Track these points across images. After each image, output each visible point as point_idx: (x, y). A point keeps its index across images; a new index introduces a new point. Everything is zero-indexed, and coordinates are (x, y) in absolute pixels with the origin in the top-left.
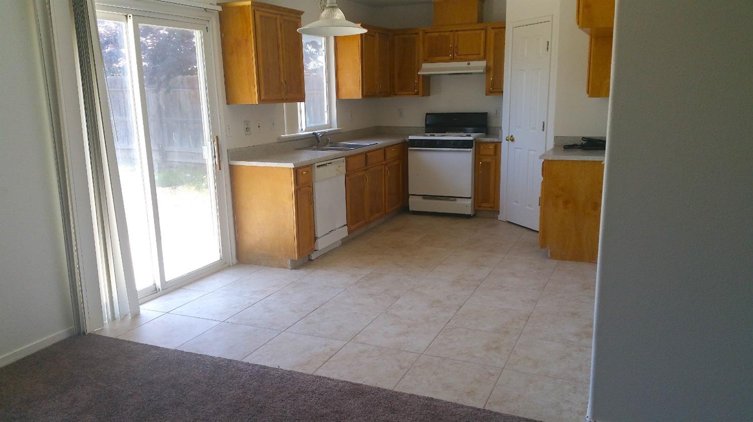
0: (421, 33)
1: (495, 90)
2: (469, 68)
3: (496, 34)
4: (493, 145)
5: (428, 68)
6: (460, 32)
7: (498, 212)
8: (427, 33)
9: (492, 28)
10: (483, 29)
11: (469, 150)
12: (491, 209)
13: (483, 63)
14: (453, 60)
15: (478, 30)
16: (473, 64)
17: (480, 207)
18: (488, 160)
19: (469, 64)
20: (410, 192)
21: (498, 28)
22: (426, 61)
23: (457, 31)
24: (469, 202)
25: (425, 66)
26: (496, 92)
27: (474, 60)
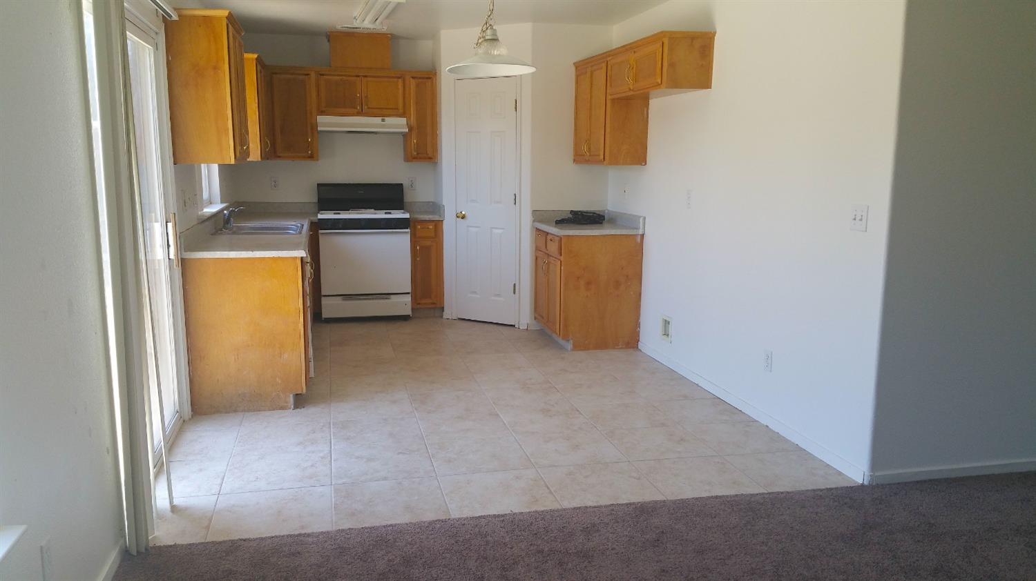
0: (313, 75)
1: (420, 155)
2: (383, 126)
3: (417, 85)
4: (434, 224)
5: (326, 122)
6: (369, 79)
7: (442, 309)
8: (323, 75)
9: (413, 78)
10: (399, 78)
11: (406, 230)
12: (433, 306)
13: (403, 121)
14: (360, 113)
15: (393, 77)
16: (389, 120)
17: (419, 304)
18: (428, 243)
19: (383, 120)
20: (323, 293)
21: (420, 78)
22: (322, 113)
23: (366, 76)
24: (408, 299)
25: (321, 119)
26: (420, 158)
27: (389, 116)
